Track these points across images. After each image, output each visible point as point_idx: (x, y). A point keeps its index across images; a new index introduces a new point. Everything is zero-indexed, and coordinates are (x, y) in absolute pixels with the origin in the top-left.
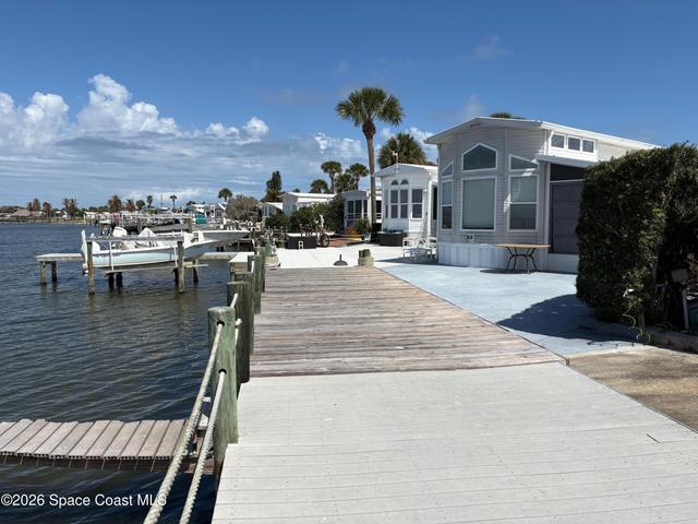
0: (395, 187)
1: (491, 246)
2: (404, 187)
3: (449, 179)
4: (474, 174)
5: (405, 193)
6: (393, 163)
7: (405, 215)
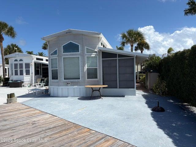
0: (16, 62)
1: (80, 87)
3: (55, 57)
4: (69, 55)
5: (21, 65)
7: (22, 74)
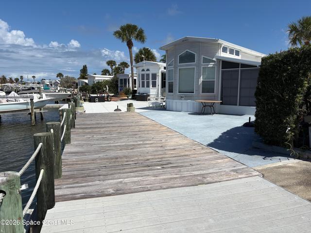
0: (143, 72)
2: (148, 72)
3: (172, 68)
4: (184, 66)
5: (148, 75)
6: (142, 60)
7: (148, 86)
